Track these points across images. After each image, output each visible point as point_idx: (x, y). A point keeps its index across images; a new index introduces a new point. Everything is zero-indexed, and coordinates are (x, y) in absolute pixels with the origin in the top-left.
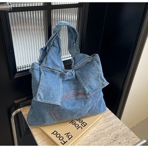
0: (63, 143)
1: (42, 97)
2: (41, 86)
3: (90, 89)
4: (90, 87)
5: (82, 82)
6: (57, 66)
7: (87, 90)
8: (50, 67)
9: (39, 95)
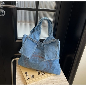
0: (28, 79)
1: (22, 51)
2: (23, 46)
3: (47, 57)
4: (48, 56)
5: (45, 51)
6: (36, 39)
7: (46, 56)
8: (32, 38)
9: (21, 50)
